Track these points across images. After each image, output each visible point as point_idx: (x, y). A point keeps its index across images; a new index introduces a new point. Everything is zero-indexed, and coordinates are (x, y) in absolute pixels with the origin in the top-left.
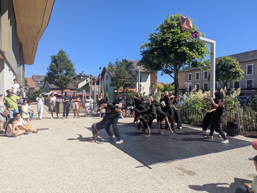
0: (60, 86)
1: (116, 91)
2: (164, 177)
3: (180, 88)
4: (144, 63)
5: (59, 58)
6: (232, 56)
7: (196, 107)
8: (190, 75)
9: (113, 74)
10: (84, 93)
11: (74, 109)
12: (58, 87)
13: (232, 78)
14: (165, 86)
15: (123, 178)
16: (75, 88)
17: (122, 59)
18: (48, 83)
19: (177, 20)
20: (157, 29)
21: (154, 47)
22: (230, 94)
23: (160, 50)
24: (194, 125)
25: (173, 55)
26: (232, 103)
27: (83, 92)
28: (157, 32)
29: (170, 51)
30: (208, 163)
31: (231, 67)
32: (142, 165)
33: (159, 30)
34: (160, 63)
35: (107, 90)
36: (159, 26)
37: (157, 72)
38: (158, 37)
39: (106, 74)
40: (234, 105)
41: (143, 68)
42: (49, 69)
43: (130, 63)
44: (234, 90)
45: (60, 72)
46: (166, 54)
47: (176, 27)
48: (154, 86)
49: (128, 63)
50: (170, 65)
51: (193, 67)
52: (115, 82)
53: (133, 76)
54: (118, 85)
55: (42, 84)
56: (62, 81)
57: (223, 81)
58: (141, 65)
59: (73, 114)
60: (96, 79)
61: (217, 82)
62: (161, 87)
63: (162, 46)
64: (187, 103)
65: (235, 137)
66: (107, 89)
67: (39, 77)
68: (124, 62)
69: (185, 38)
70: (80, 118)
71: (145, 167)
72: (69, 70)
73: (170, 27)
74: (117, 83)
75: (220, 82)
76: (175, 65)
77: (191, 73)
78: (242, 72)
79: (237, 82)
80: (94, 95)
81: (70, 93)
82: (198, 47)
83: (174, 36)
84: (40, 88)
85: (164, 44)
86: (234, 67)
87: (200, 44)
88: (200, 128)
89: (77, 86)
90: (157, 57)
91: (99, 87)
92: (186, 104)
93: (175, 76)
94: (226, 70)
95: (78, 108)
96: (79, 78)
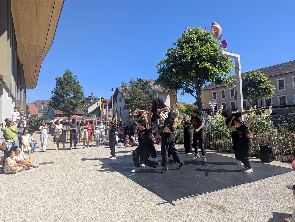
0: (66, 112)
1: (131, 115)
2: (190, 215)
3: (204, 107)
4: (162, 82)
5: (65, 80)
6: (260, 70)
7: (223, 129)
8: (214, 93)
9: (127, 95)
10: (95, 119)
11: (83, 137)
12: (64, 113)
13: (262, 95)
14: (187, 107)
15: (142, 219)
16: (84, 113)
17: (137, 78)
18: (52, 109)
19: (196, 34)
20: (175, 44)
21: (172, 63)
22: (261, 113)
23: (178, 67)
24: (222, 151)
25: (194, 72)
26: (264, 123)
27: (93, 117)
28: (175, 47)
29: (191, 68)
30: (240, 195)
31: (260, 82)
32: (164, 201)
33: (176, 45)
34: (180, 81)
35: (121, 114)
36: (176, 40)
37: (177, 91)
38: (176, 53)
39: (119, 96)
40: (266, 126)
41: (161, 87)
42: (54, 93)
43: (146, 82)
44: (265, 108)
45: (66, 95)
46: (186, 70)
47: (195, 40)
48: (174, 107)
49: (144, 82)
50: (191, 83)
51: (217, 84)
52: (130, 104)
53: (150, 97)
54: (133, 107)
55: (45, 110)
56: (68, 105)
57: (252, 99)
58: (158, 84)
59: (82, 144)
60: (107, 101)
61: (246, 100)
62: (182, 108)
63: (181, 62)
64: (213, 126)
65: (270, 163)
66: (121, 112)
67: (43, 102)
68: (139, 81)
69: (205, 53)
70: (91, 148)
71: (167, 203)
72: (77, 93)
73: (189, 41)
74: (131, 106)
75: (248, 100)
76: (197, 82)
77: (216, 91)
78: (272, 87)
79: (267, 99)
80: (106, 120)
81: (78, 119)
82: (221, 62)
83: (194, 51)
84: (43, 114)
85: (183, 60)
86: (263, 82)
87: (223, 58)
88: (229, 154)
89: (87, 111)
90: (176, 75)
91: (111, 111)
92: (211, 127)
93: (197, 95)
94: (255, 87)
95: (87, 137)
96: (88, 101)
